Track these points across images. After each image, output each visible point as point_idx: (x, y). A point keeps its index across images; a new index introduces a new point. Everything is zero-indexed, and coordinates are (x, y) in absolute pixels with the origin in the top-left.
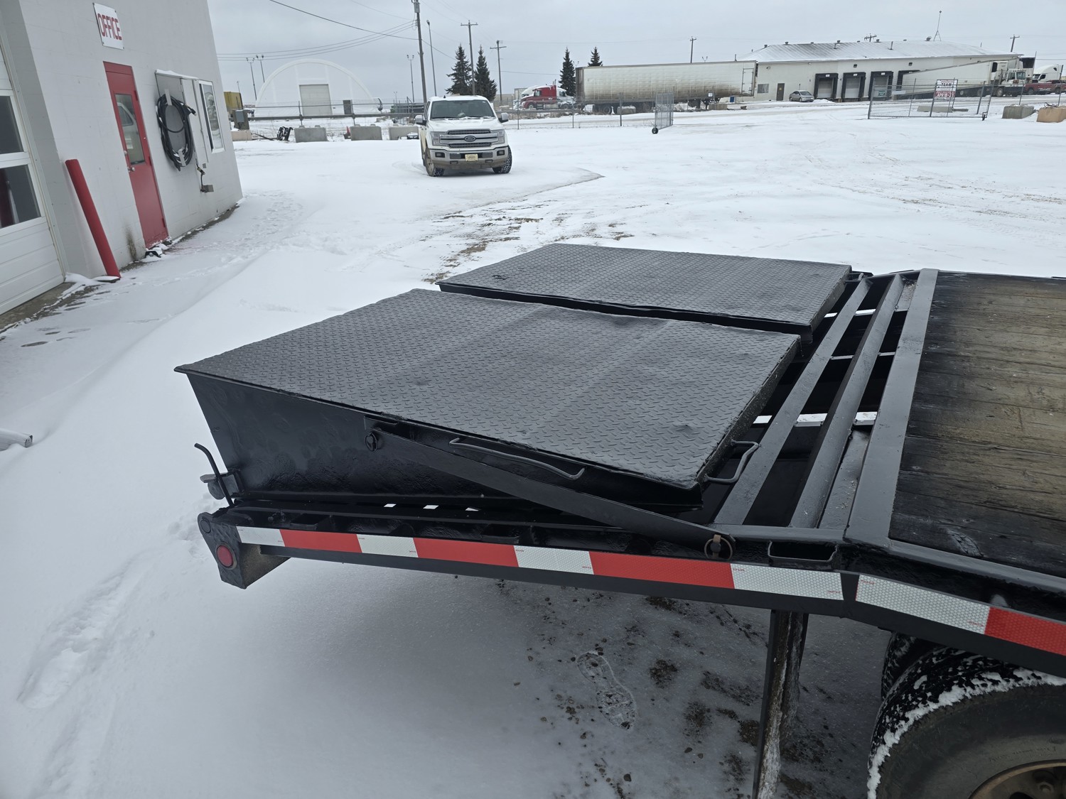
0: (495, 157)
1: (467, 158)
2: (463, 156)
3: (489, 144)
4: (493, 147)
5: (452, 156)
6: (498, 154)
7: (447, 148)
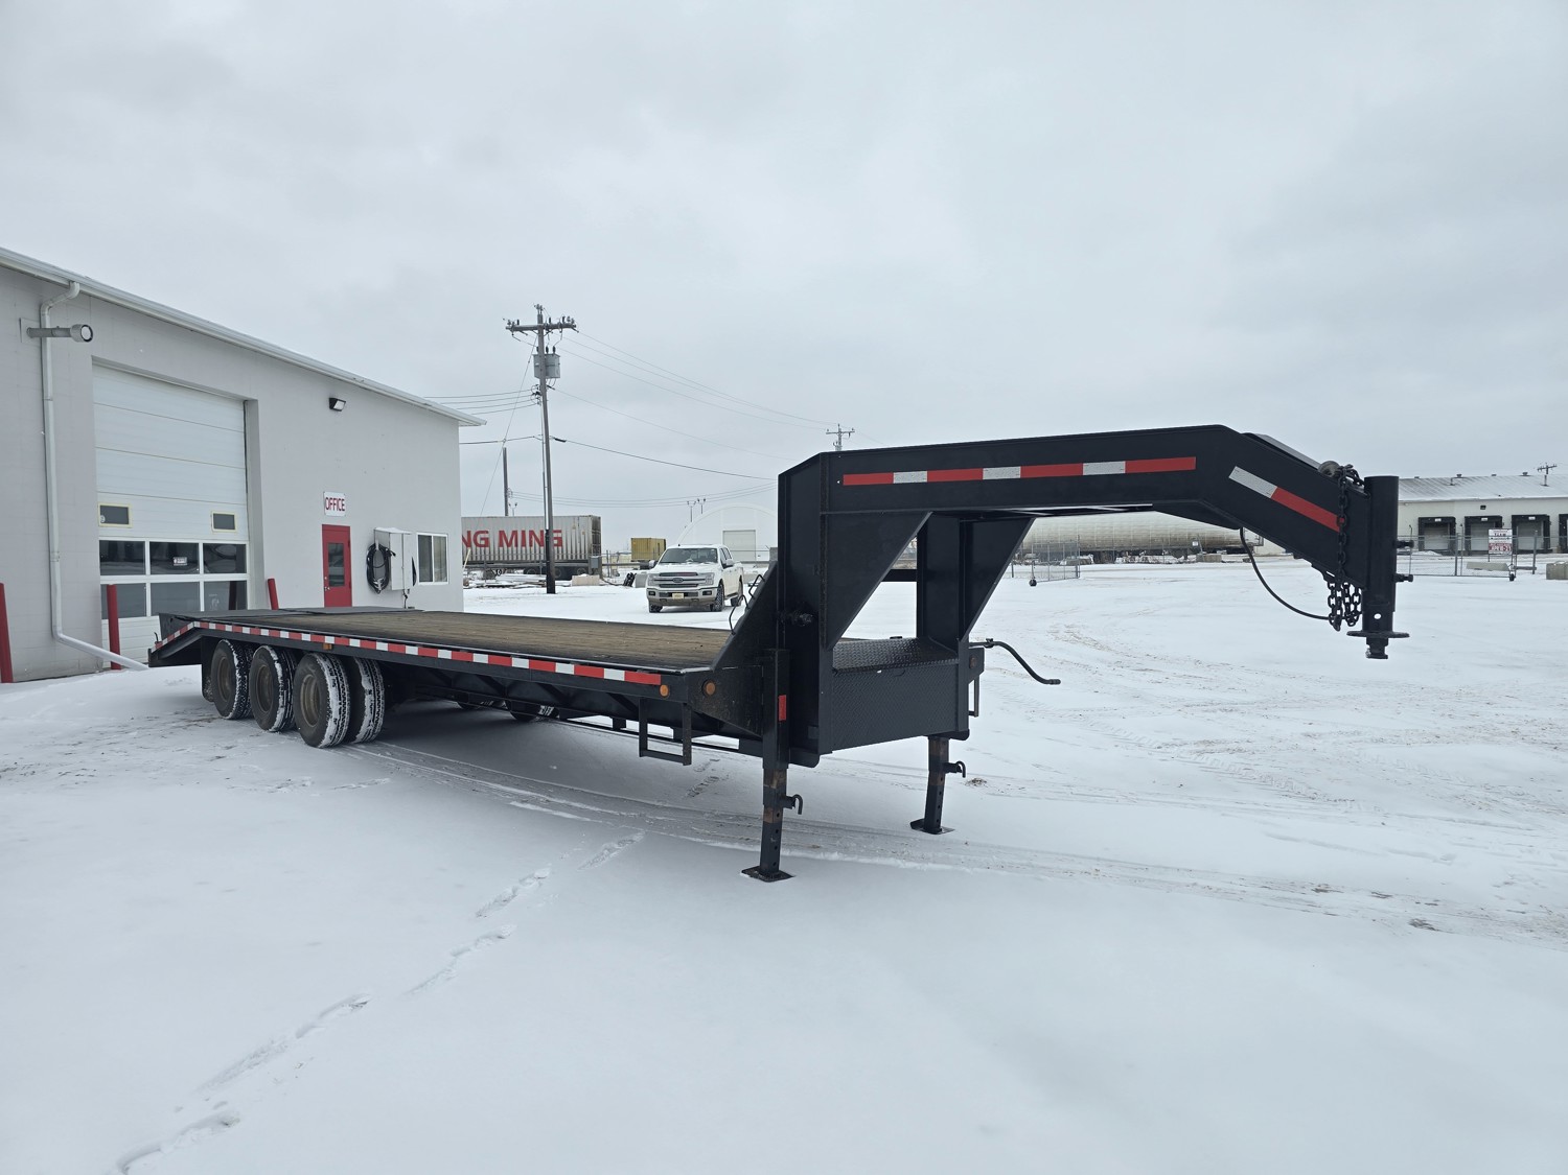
0: (700, 596)
1: (674, 597)
2: (670, 594)
3: (697, 585)
4: (698, 588)
5: (661, 594)
6: (705, 593)
7: (658, 588)
